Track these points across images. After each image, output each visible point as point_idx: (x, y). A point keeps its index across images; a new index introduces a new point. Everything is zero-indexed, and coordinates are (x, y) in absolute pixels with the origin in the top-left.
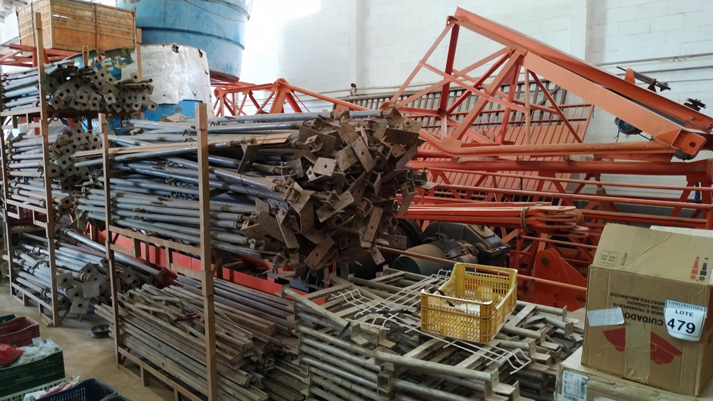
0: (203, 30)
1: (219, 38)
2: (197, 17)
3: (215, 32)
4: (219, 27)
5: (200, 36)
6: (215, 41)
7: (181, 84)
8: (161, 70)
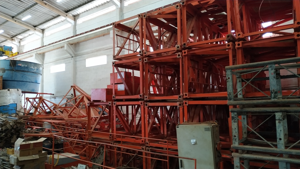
0: (24, 80)
1: (30, 82)
2: (22, 77)
3: (28, 80)
4: (29, 79)
5: (23, 82)
6: (28, 83)
7: (10, 99)
8: (4, 96)
